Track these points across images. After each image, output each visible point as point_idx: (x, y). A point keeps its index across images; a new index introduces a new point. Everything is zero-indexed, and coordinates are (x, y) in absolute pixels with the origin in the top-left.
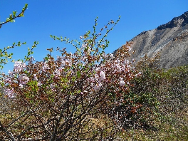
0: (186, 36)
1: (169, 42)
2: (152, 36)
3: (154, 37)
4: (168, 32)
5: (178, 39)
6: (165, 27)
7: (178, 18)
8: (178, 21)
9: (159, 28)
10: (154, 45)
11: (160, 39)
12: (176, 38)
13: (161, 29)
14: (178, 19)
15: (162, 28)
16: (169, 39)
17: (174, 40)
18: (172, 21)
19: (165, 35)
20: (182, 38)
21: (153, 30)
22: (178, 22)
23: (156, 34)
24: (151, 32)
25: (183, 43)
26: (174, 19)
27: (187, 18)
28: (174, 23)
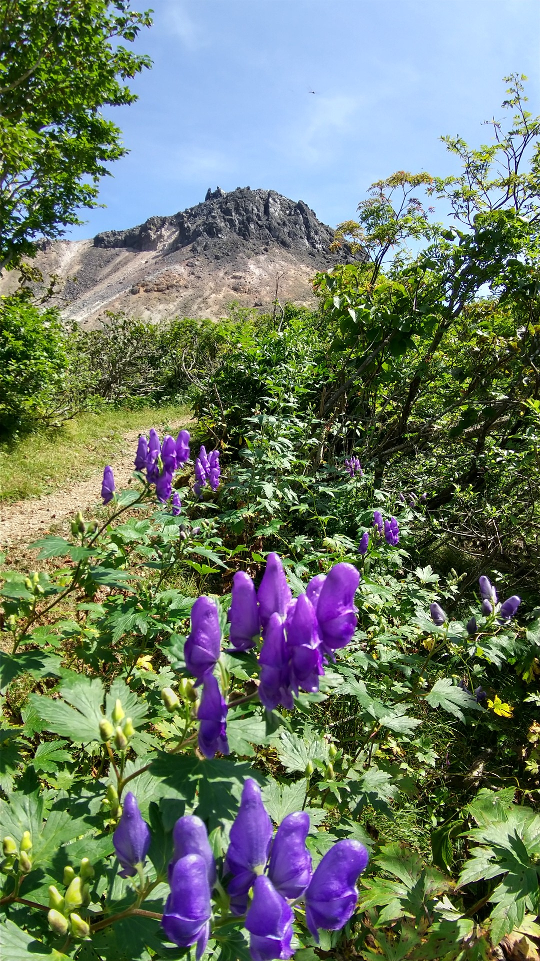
0: (172, 287)
1: (118, 295)
2: (71, 267)
3: (77, 268)
4: (126, 263)
5: (146, 291)
6: (121, 240)
7: (163, 221)
8: (164, 232)
9: (98, 241)
10: (74, 299)
11: (95, 282)
12: (143, 286)
13: (106, 247)
14: (163, 225)
15: (109, 242)
16: (121, 286)
17: (134, 292)
18: (144, 228)
19: (116, 269)
20: (159, 290)
21: (77, 242)
22: (161, 236)
23: (86, 259)
24: (69, 248)
25: (161, 307)
26: (151, 222)
27: (188, 227)
28: (149, 236)
